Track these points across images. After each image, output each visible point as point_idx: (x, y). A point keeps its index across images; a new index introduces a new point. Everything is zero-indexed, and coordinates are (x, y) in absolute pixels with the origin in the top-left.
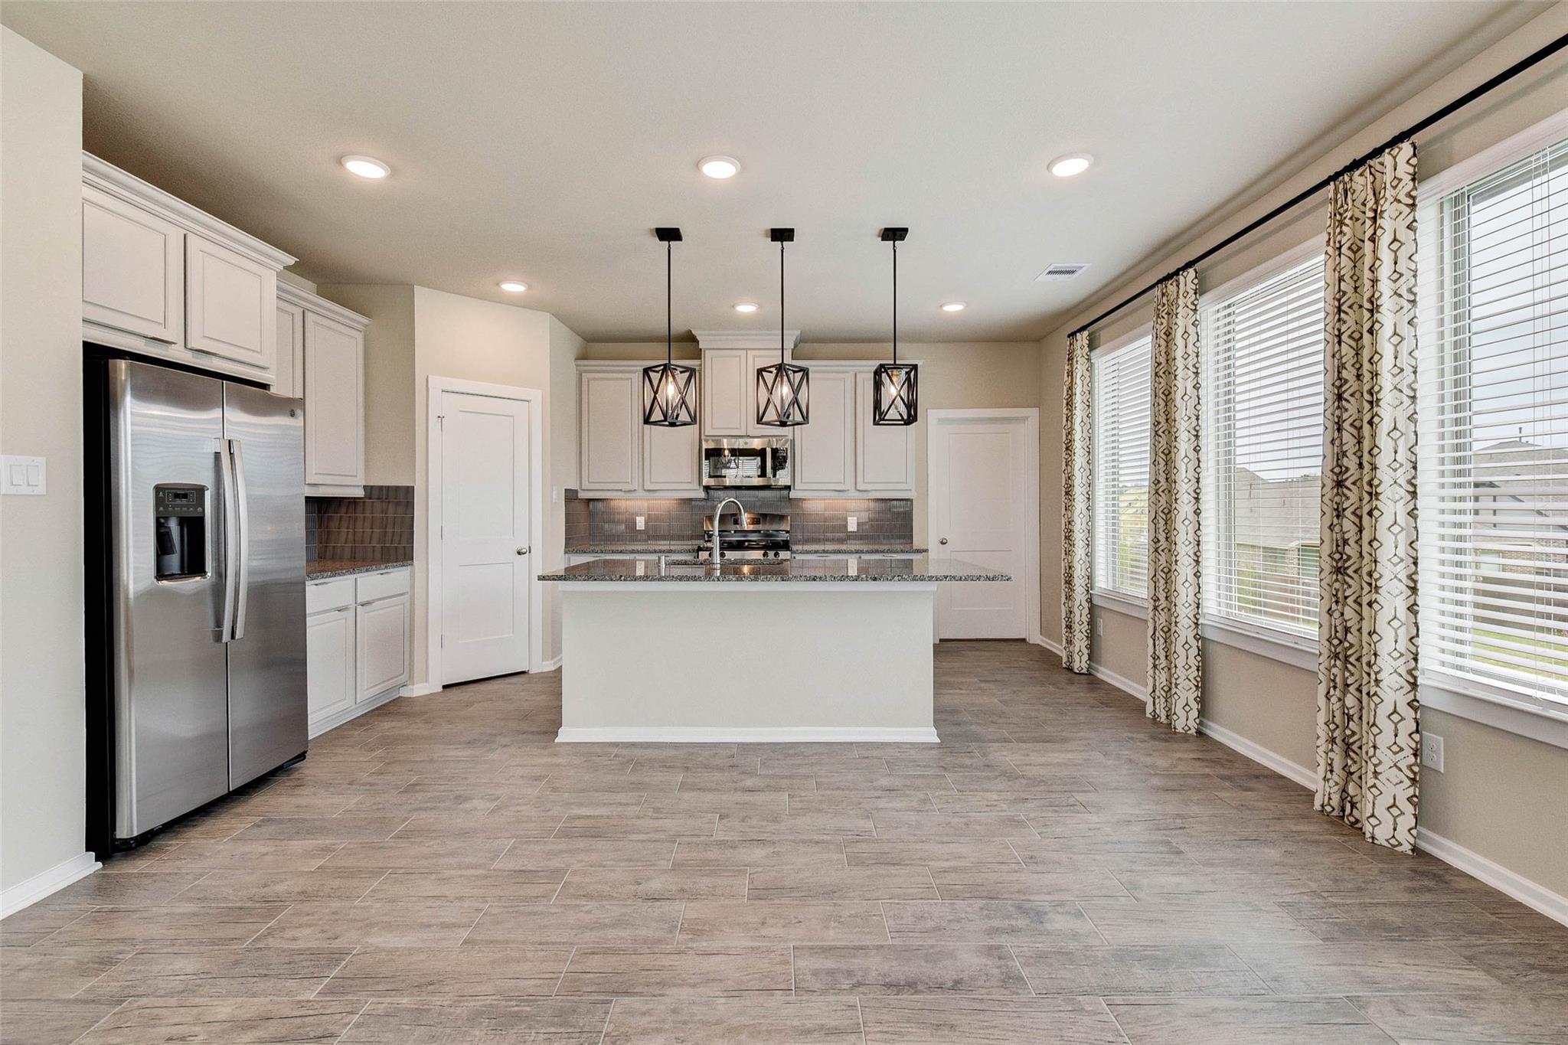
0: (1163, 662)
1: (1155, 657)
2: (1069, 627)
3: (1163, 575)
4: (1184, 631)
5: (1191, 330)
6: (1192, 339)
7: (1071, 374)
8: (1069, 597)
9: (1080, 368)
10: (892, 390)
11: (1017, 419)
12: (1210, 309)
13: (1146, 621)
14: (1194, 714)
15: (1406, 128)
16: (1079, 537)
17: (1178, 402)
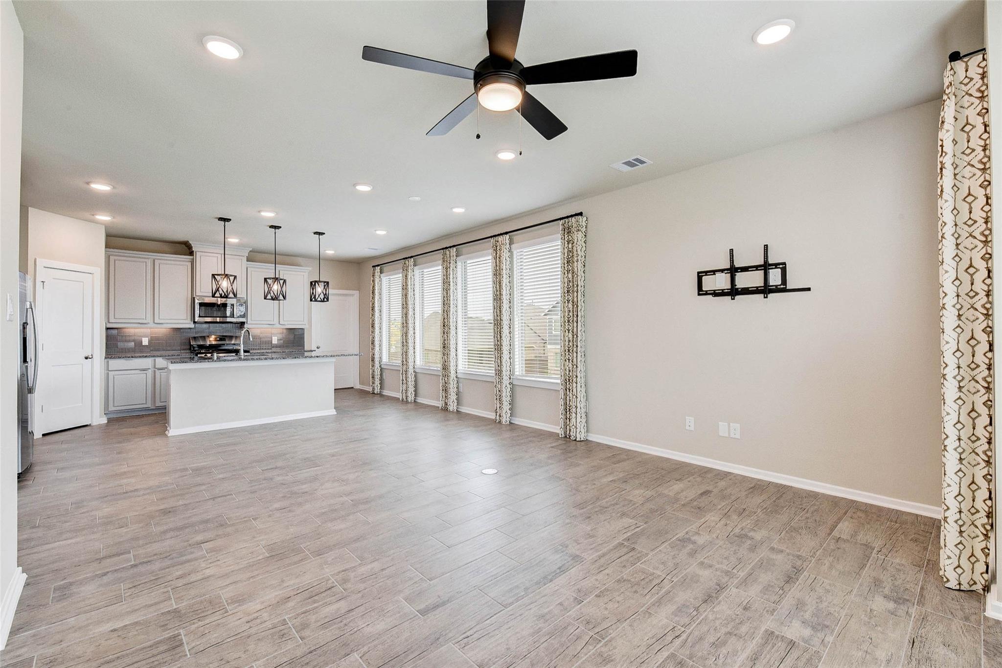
0: (405, 381)
1: (403, 380)
2: (373, 377)
3: (405, 354)
4: (411, 370)
5: (412, 277)
6: (413, 280)
7: (373, 281)
8: (373, 366)
9: (377, 280)
10: (319, 289)
11: (350, 295)
12: (417, 271)
13: (400, 371)
14: (414, 395)
15: (455, 244)
16: (377, 343)
17: (409, 299)
